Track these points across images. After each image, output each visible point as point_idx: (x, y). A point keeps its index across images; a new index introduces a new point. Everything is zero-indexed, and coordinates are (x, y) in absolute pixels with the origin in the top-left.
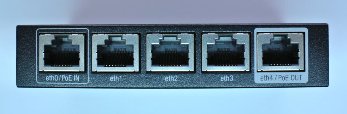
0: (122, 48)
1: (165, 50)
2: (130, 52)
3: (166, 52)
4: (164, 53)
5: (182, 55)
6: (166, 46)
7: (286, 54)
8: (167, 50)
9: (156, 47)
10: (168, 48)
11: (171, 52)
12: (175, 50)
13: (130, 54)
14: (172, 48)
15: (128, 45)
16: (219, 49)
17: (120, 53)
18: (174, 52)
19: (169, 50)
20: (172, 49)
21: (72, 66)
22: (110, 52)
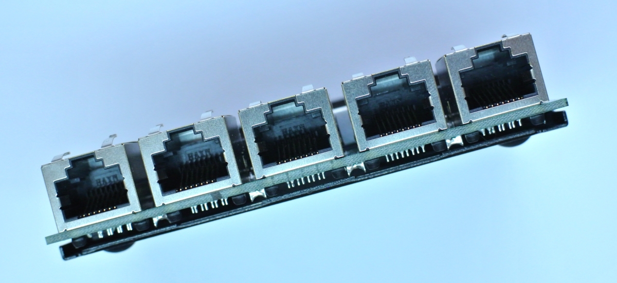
0: (201, 149)
1: (283, 133)
2: (219, 154)
3: (285, 136)
4: (283, 137)
5: (316, 132)
6: (283, 124)
7: (509, 81)
8: (286, 132)
9: (264, 132)
10: (287, 127)
11: (295, 133)
12: (301, 127)
13: (220, 158)
14: (295, 124)
15: (209, 140)
16: (381, 104)
17: (202, 161)
18: (300, 131)
19: (290, 130)
20: (295, 127)
21: (116, 208)
22: (181, 165)
